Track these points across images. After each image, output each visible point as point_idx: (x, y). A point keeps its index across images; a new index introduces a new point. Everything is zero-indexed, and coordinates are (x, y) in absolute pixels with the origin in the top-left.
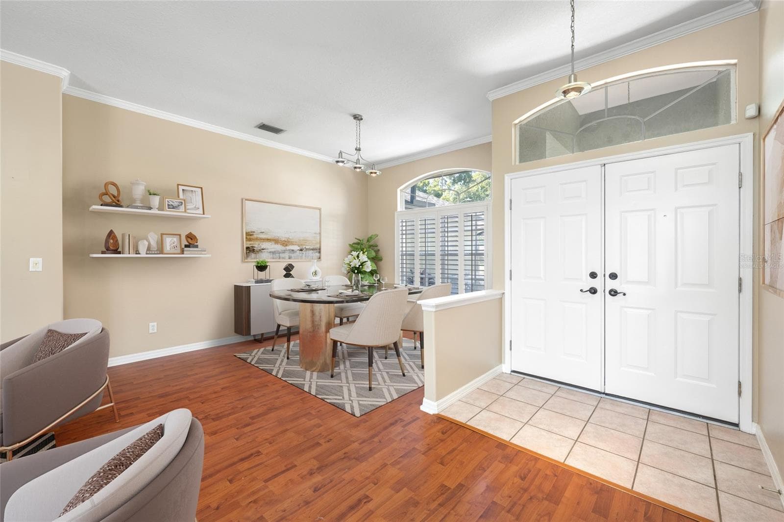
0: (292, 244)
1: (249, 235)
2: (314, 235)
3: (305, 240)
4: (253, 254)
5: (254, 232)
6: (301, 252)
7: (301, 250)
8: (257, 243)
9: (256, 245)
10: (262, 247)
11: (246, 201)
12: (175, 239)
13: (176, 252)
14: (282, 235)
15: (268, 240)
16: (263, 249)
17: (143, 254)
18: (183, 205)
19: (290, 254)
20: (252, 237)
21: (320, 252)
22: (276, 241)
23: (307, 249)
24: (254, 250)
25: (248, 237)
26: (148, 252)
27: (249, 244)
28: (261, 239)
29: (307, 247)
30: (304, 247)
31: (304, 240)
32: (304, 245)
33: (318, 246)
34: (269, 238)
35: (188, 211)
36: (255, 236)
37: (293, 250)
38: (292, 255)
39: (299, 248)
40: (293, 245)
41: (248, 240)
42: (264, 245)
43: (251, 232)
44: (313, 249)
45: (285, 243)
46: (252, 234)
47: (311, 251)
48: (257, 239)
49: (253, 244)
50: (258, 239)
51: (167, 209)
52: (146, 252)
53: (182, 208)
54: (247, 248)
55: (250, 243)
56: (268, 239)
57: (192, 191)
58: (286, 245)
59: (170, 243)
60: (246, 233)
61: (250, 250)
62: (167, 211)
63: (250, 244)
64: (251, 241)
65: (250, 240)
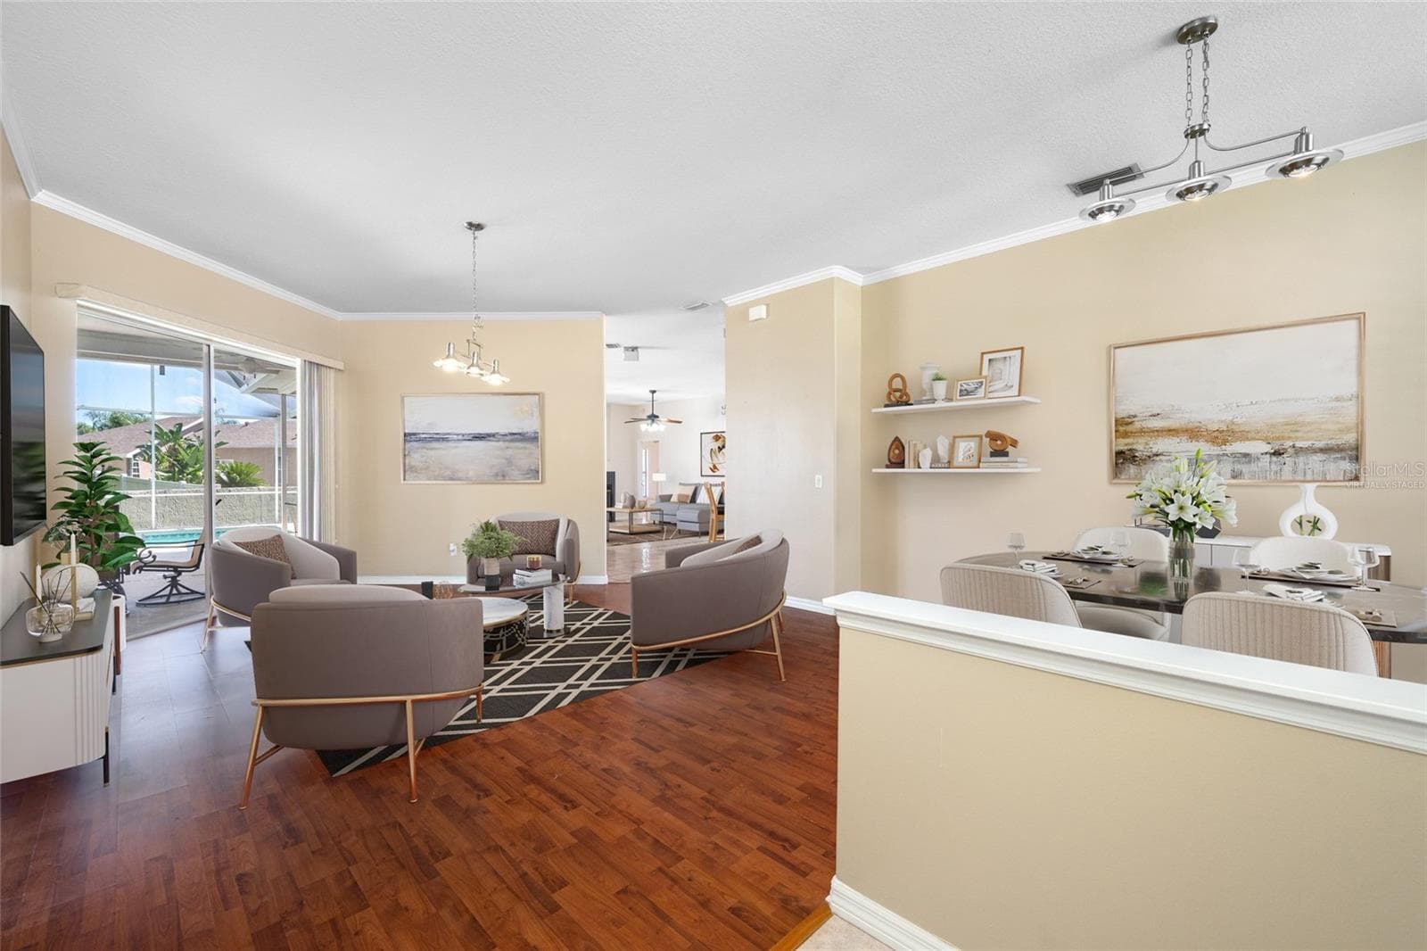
0: (1244, 436)
1: (1123, 426)
2: (1335, 404)
3: (1295, 425)
4: (1131, 466)
5: (1135, 416)
6: (1274, 459)
7: (1277, 453)
8: (1142, 440)
9: (1140, 446)
10: (1154, 450)
11: (1117, 350)
12: (973, 444)
13: (971, 465)
14: (1211, 414)
15: (1171, 432)
16: (1157, 455)
17: (926, 468)
18: (983, 387)
19: (1238, 467)
20: (1129, 428)
21: (1357, 459)
22: (1193, 433)
23: (1298, 451)
24: (1135, 456)
25: (1121, 429)
26: (933, 466)
27: (1122, 444)
28: (1153, 431)
29: (1299, 444)
30: (1289, 443)
31: (1287, 424)
32: (1289, 438)
33: (1350, 438)
34: (1173, 427)
35: (991, 395)
36: (1137, 425)
37: (1246, 455)
38: (1245, 468)
39: (1268, 448)
40: (1247, 439)
41: (1119, 434)
42: (1160, 445)
43: (1129, 417)
44: (1322, 450)
45: (1221, 437)
46: (1130, 420)
47: (1321, 456)
48: (1142, 432)
49: (1133, 444)
50: (1145, 432)
51: (958, 397)
52: (931, 464)
53: (981, 392)
54: (1119, 454)
55: (1127, 441)
56: (1170, 430)
57: (1005, 358)
58: (1225, 442)
59: (965, 449)
60: (1116, 421)
61: (1123, 460)
62: (957, 400)
63: (1126, 445)
64: (1129, 437)
65: (1126, 435)
